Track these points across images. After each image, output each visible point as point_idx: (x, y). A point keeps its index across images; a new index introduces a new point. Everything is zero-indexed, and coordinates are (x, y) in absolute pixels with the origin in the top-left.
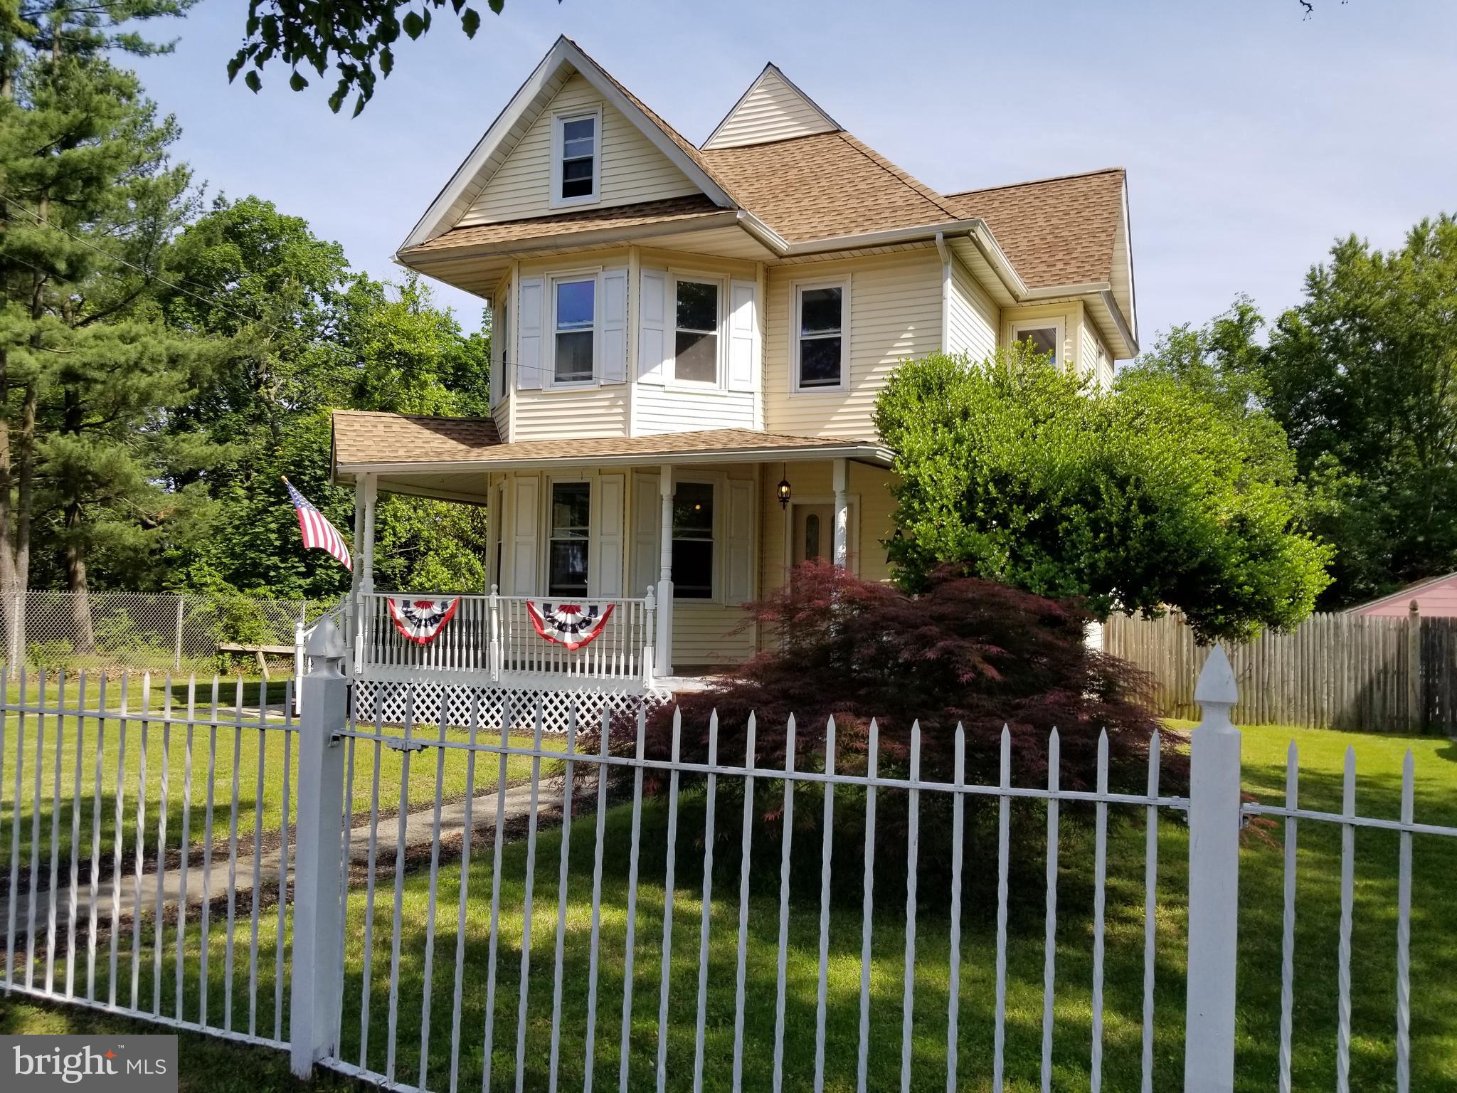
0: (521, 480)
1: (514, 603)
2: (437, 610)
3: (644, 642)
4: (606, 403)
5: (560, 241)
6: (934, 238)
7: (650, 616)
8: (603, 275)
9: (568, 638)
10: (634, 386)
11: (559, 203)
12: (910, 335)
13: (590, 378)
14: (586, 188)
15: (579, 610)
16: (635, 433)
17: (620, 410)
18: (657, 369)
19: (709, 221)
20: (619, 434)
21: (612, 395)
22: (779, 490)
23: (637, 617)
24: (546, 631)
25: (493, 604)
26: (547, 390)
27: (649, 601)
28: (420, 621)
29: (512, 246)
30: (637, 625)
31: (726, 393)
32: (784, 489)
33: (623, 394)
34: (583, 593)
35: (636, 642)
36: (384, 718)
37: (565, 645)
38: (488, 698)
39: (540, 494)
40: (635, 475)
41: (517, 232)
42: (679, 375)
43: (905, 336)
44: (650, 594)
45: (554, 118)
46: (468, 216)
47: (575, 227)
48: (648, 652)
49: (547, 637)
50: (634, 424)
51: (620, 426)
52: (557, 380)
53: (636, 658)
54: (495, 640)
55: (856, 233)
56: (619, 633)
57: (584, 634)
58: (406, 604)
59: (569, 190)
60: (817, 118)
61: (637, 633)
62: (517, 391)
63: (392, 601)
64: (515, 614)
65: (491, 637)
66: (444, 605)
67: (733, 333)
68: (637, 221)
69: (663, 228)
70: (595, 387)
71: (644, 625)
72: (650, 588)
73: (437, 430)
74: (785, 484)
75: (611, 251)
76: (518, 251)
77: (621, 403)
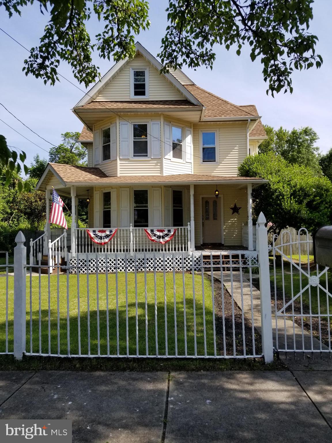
0: (122, 189)
1: (123, 230)
2: (108, 233)
3: (188, 240)
4: (154, 164)
5: (139, 110)
6: (248, 120)
7: (189, 232)
8: (152, 123)
9: (161, 240)
10: (164, 159)
11: (133, 97)
12: (237, 148)
13: (147, 156)
14: (143, 93)
15: (164, 231)
16: (164, 175)
17: (159, 167)
18: (169, 154)
19: (192, 109)
20: (159, 174)
21: (156, 162)
22: (215, 193)
23: (185, 233)
24: (153, 238)
25: (131, 230)
26: (131, 159)
27: (189, 227)
28: (102, 237)
29: (120, 110)
30: (185, 235)
31: (185, 163)
32: (217, 193)
33: (160, 161)
34: (147, 226)
35: (185, 240)
36: (90, 271)
37: (161, 242)
38: (129, 262)
39: (130, 193)
40: (165, 188)
41: (120, 105)
42: (174, 157)
43: (235, 148)
44: (189, 225)
45: (131, 69)
46: (98, 98)
47: (144, 106)
48: (189, 243)
49: (153, 240)
50: (164, 172)
51: (159, 172)
52: (134, 156)
53: (185, 245)
54: (132, 242)
55: (223, 117)
56: (178, 238)
57: (167, 239)
58: (94, 231)
59: (136, 94)
60: (186, 80)
61: (185, 237)
62: (120, 159)
63: (89, 231)
64: (139, 234)
65: (130, 242)
66: (111, 231)
67: (187, 144)
68: (166, 106)
69: (176, 109)
70: (150, 159)
71: (187, 235)
72: (189, 223)
73: (86, 171)
74: (217, 191)
75: (156, 115)
76: (122, 112)
77: (159, 164)
